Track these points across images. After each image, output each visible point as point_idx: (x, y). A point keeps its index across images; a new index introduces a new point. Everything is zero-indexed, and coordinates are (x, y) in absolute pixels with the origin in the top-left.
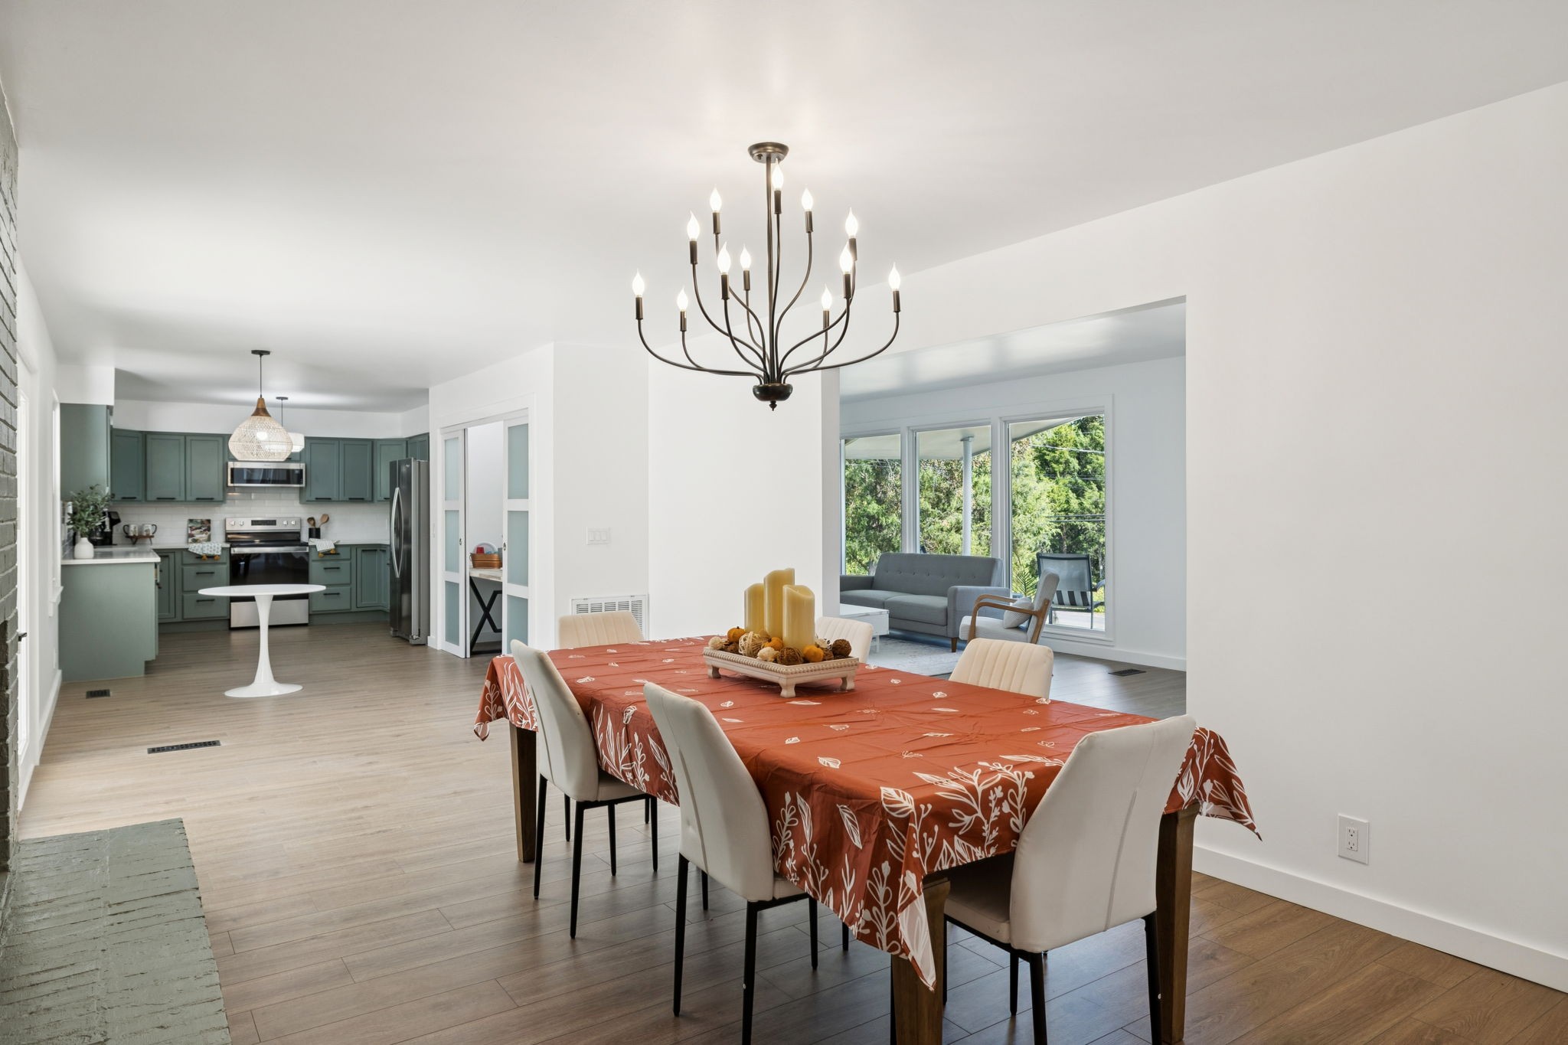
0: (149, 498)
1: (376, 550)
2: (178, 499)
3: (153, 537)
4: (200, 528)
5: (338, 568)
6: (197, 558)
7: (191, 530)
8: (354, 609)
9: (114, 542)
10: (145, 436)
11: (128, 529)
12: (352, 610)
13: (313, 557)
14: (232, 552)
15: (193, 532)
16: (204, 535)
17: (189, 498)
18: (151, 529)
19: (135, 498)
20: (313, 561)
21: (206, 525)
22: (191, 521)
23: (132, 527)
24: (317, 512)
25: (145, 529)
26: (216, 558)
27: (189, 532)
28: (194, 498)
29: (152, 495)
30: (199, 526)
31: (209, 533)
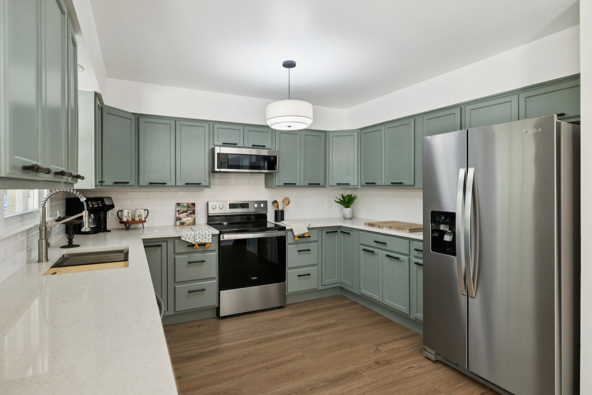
0: (141, 183)
1: (336, 232)
2: (169, 183)
3: (145, 221)
4: (186, 212)
5: (309, 250)
6: (189, 246)
7: (179, 214)
8: (320, 288)
9: (108, 228)
10: (138, 117)
11: (122, 215)
12: (319, 289)
13: (289, 240)
14: (221, 239)
15: (181, 216)
16: (190, 218)
17: (178, 184)
18: (144, 214)
19: (128, 183)
20: (290, 244)
21: (191, 209)
22: (178, 204)
23: (125, 213)
24: (279, 195)
25: (138, 214)
26: (207, 246)
27: (177, 216)
28: (183, 183)
29: (144, 180)
30: (185, 209)
31: (194, 216)
